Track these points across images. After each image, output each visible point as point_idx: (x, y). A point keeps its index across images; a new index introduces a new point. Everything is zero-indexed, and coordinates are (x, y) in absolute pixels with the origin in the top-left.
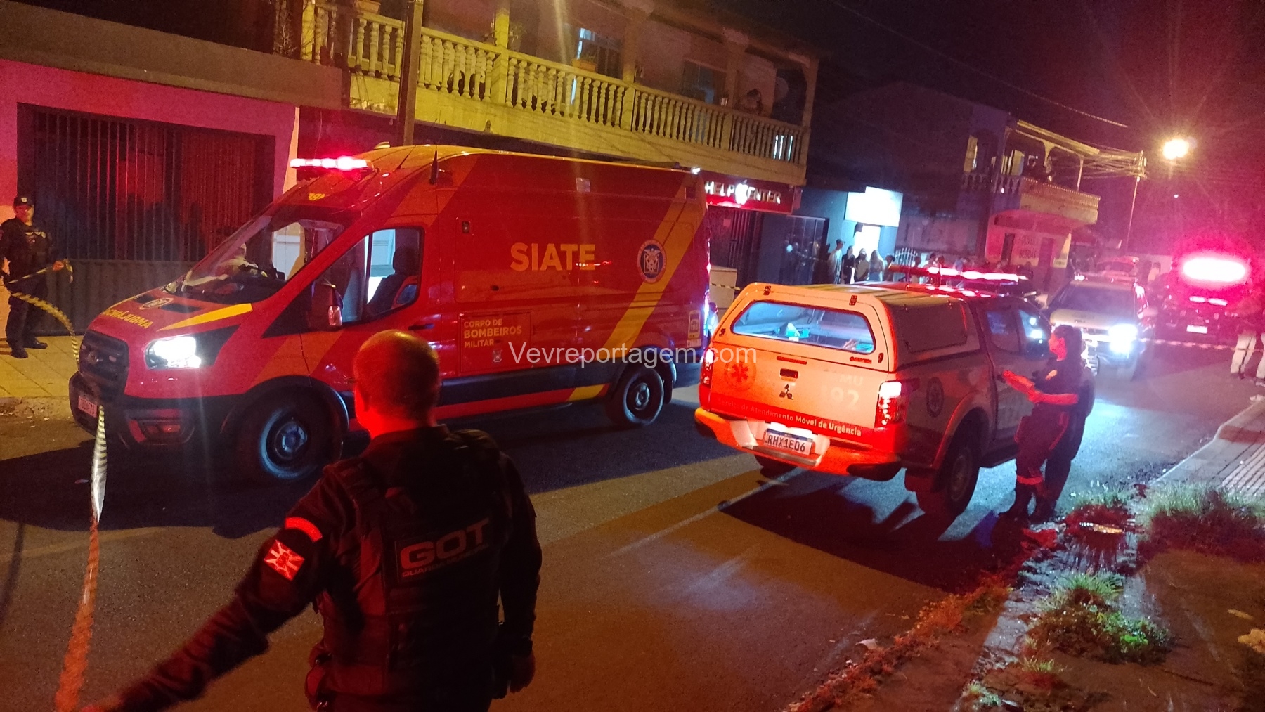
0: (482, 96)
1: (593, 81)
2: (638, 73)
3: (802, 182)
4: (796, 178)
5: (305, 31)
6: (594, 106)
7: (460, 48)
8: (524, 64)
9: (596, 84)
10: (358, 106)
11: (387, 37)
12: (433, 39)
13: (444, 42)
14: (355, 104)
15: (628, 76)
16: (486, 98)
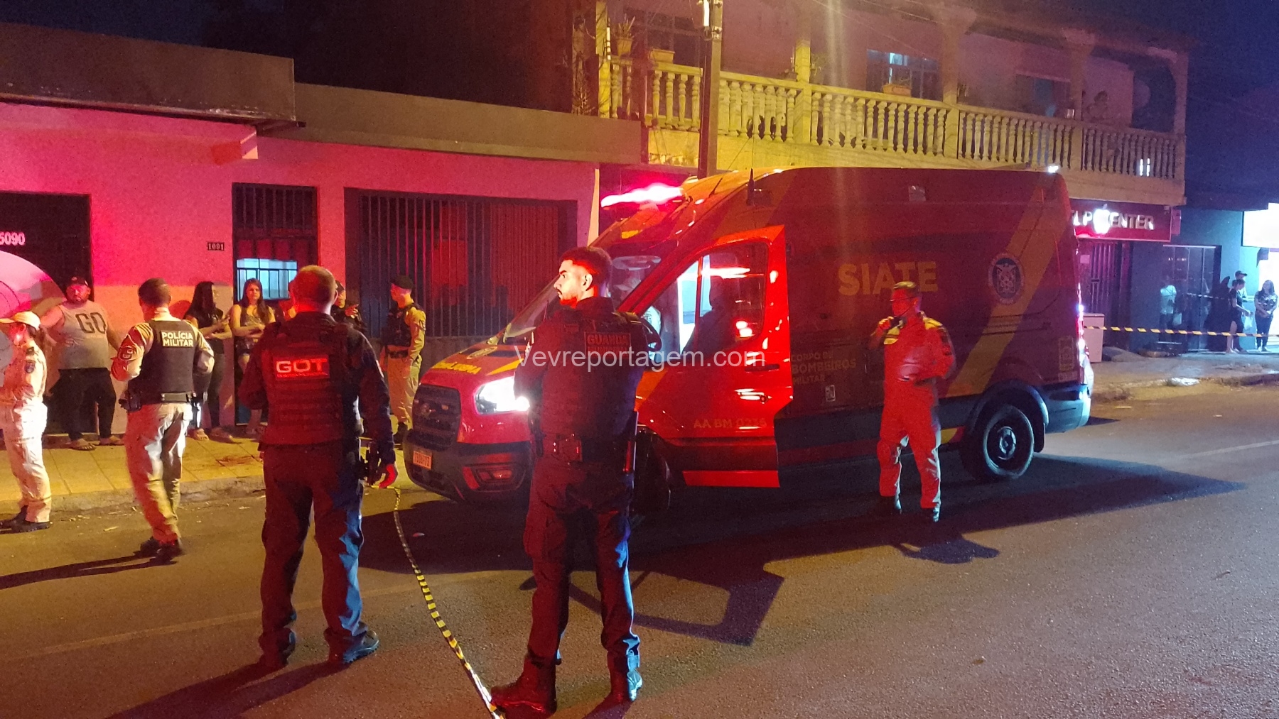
0: (784, 137)
1: (909, 106)
2: (962, 92)
3: (1181, 200)
4: (1172, 196)
5: (602, 90)
6: (911, 135)
7: (759, 89)
8: (829, 97)
9: (913, 110)
10: (657, 162)
11: (683, 87)
12: (729, 82)
13: (741, 83)
14: (654, 160)
15: (950, 98)
16: (789, 139)
